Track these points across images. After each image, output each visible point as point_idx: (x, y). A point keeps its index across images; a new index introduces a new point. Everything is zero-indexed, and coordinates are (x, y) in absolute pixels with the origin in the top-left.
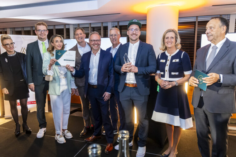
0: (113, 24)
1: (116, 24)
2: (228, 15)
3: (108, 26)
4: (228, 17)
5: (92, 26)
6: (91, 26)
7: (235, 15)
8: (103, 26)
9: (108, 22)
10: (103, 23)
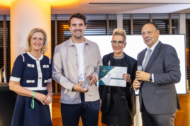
7: (122, 16)
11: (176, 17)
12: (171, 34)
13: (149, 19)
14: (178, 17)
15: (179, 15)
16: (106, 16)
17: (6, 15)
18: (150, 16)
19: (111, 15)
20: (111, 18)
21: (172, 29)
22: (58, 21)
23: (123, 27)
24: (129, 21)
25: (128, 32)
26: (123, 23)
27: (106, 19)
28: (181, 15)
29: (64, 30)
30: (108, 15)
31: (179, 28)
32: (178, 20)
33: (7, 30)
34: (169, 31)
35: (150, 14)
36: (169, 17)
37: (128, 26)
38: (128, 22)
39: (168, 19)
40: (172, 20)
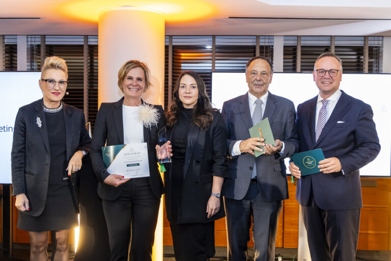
0: (29, 39)
1: (37, 39)
2: (271, 37)
3: (16, 45)
4: (270, 41)
7: (282, 38)
8: (6, 44)
9: (16, 35)
10: (4, 35)
11: (376, 42)
12: (367, 72)
13: (329, 45)
14: (380, 42)
15: (383, 38)
16: (255, 40)
17: (88, 36)
18: (331, 40)
19: (264, 37)
20: (263, 42)
21: (369, 62)
22: (174, 47)
23: (284, 59)
24: (294, 48)
25: (291, 68)
26: (284, 50)
27: (255, 44)
28: (385, 39)
29: (182, 61)
30: (258, 37)
31: (380, 62)
32: (379, 47)
33: (89, 61)
34: (363, 66)
35: (331, 36)
36: (365, 42)
37: (291, 57)
38: (291, 49)
39: (363, 45)
40: (369, 47)
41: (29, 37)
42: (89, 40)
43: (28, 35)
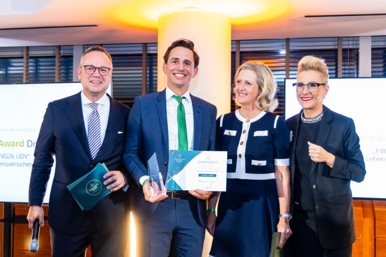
2: (355, 39)
3: (72, 56)
4: (355, 42)
5: (33, 53)
6: (27, 55)
8: (62, 55)
9: (73, 45)
10: (60, 47)
16: (337, 42)
19: (347, 38)
20: (346, 45)
22: (242, 53)
23: (372, 63)
24: (385, 51)
25: (382, 74)
26: (372, 54)
27: (336, 47)
33: (148, 72)
37: (381, 61)
38: (382, 52)
41: (86, 46)
42: (148, 48)
43: (84, 45)
